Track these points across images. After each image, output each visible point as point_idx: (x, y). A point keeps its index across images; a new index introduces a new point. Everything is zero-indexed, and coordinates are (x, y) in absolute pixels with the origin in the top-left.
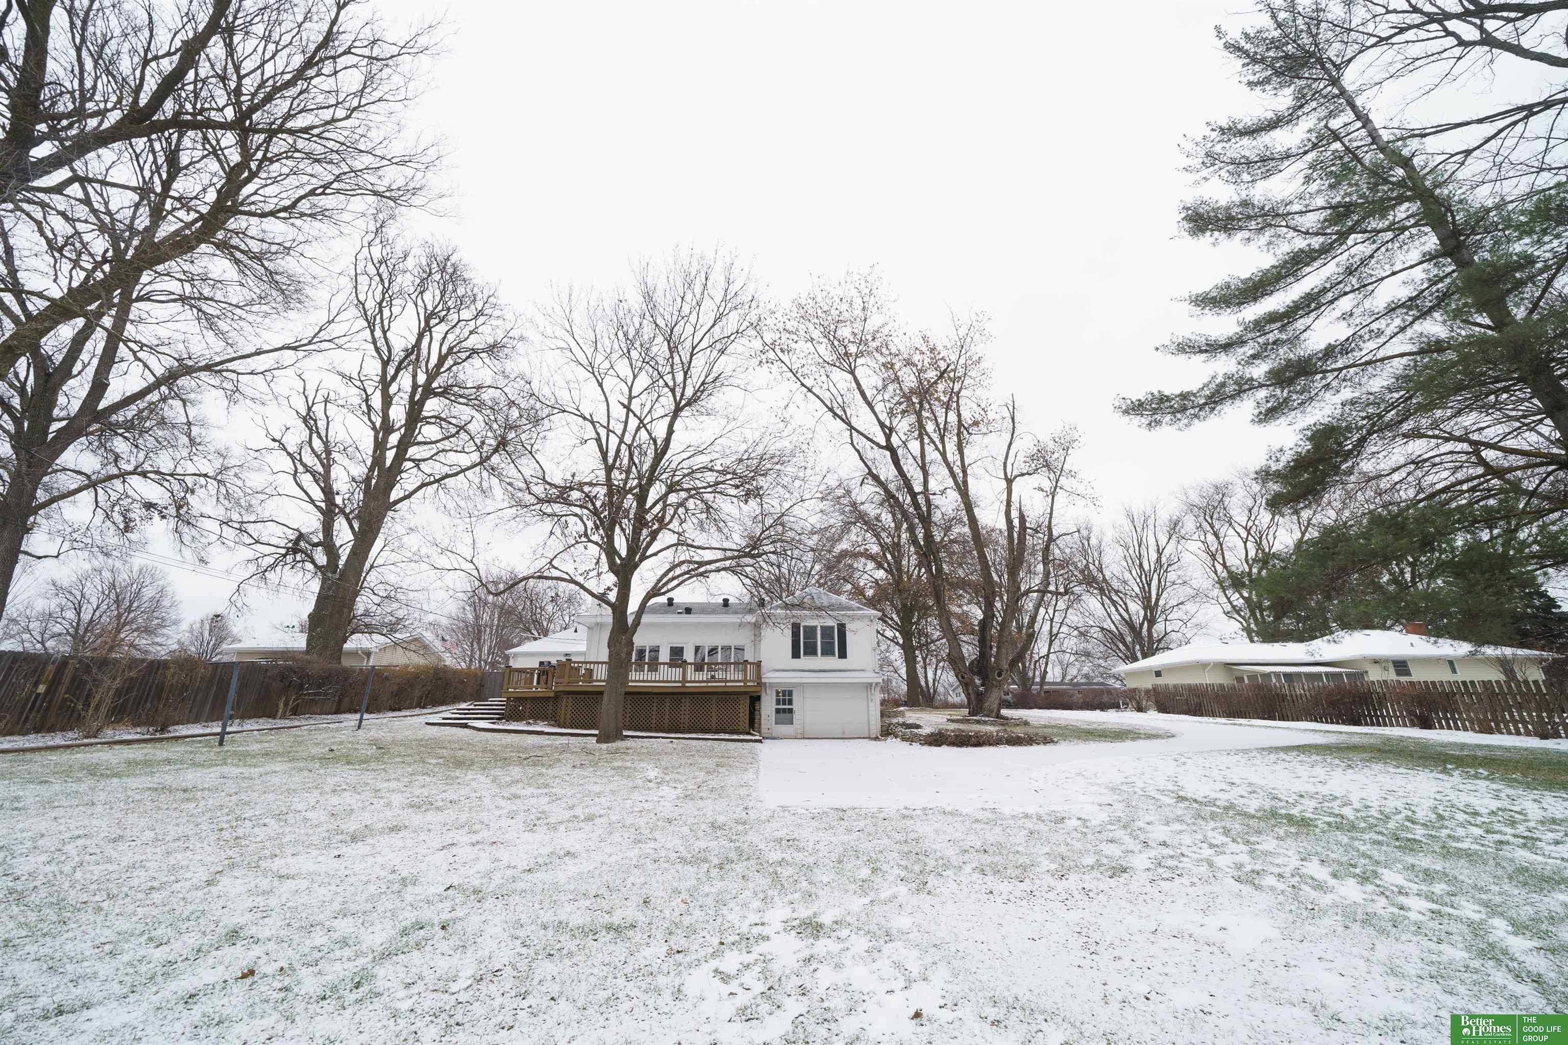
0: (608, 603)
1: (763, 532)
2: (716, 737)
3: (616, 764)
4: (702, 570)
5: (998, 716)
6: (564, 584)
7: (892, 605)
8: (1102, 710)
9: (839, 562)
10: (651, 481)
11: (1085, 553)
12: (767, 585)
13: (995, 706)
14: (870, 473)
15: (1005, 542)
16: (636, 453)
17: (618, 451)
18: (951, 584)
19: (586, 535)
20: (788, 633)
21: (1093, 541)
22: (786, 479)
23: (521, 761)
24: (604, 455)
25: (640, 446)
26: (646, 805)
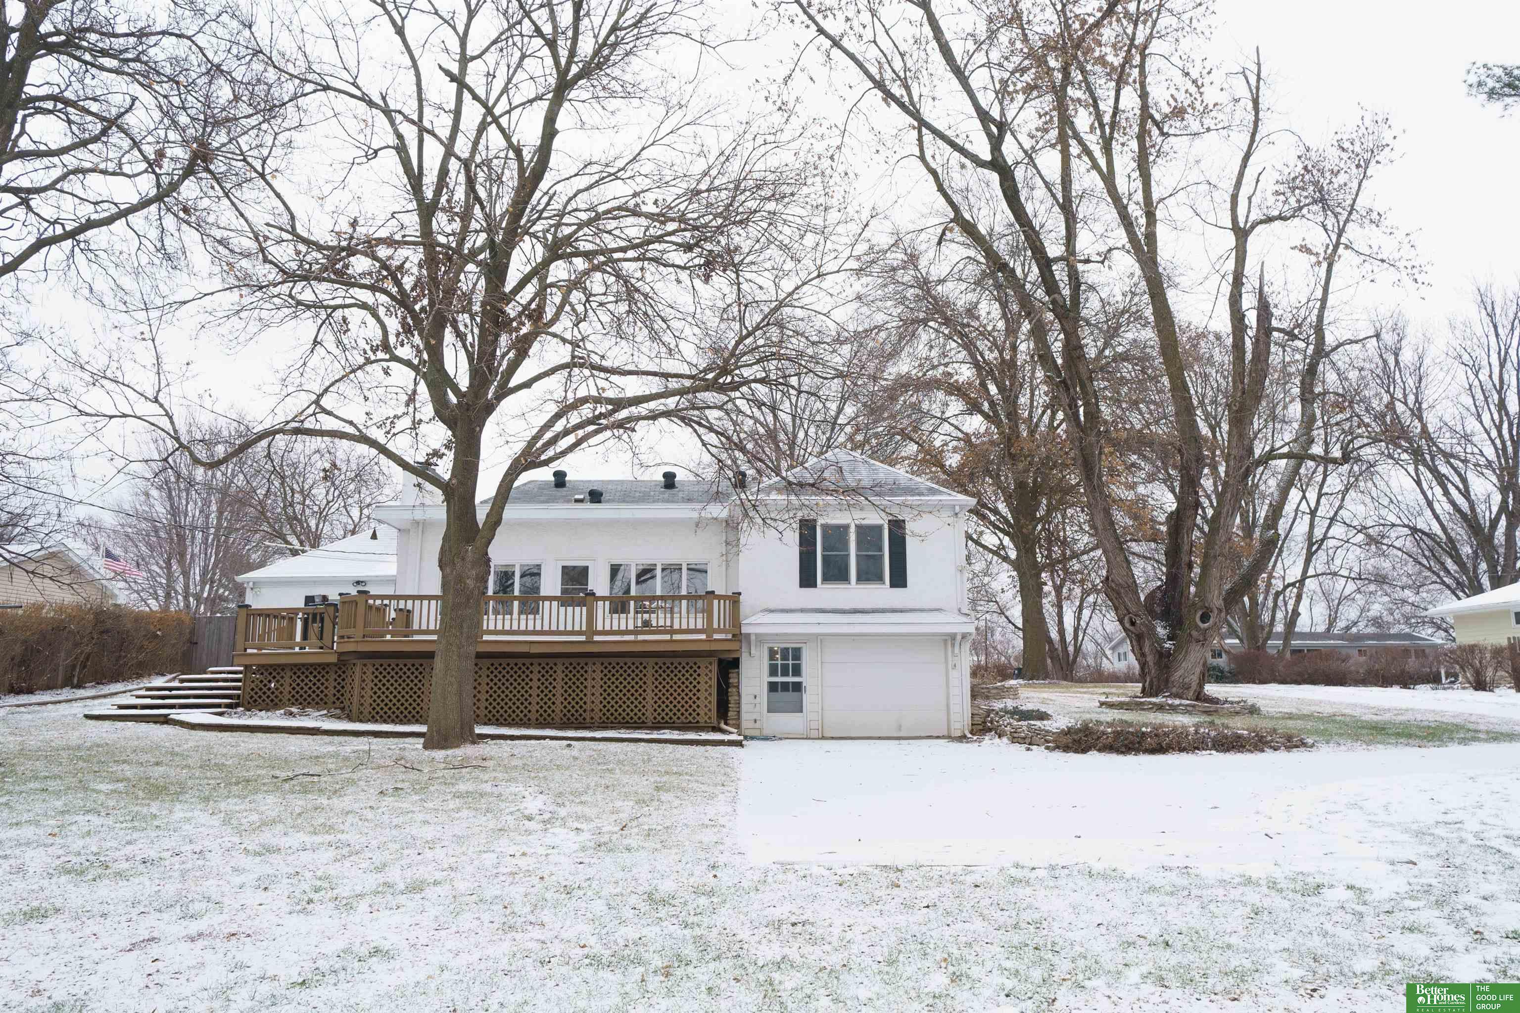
0: (436, 481)
1: (742, 339)
2: (655, 735)
3: (462, 787)
4: (623, 414)
5: (1200, 696)
6: (345, 443)
7: (998, 484)
8: (1405, 686)
9: (893, 399)
10: (513, 236)
11: (1387, 378)
12: (750, 446)
13: (1194, 679)
14: (958, 219)
15: (1227, 359)
16: (481, 176)
17: (444, 172)
18: (1115, 443)
19: (385, 346)
20: (793, 538)
21: (1407, 356)
22: (787, 230)
23: (278, 784)
24: (415, 180)
25: (487, 163)
26: (523, 863)
